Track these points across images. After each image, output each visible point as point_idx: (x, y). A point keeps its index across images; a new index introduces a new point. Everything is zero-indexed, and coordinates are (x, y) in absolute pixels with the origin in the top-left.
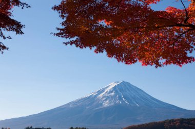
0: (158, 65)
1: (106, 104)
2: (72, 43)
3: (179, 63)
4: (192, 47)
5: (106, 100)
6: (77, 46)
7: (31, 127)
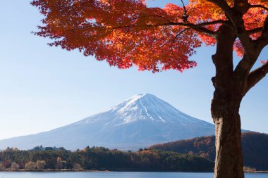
0: (155, 70)
1: (128, 120)
2: (57, 44)
3: (179, 68)
4: (192, 50)
5: (128, 115)
6: (63, 48)
7: (41, 147)
